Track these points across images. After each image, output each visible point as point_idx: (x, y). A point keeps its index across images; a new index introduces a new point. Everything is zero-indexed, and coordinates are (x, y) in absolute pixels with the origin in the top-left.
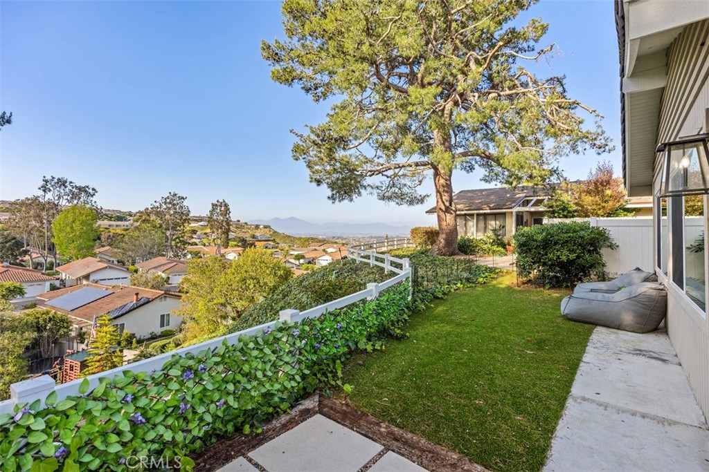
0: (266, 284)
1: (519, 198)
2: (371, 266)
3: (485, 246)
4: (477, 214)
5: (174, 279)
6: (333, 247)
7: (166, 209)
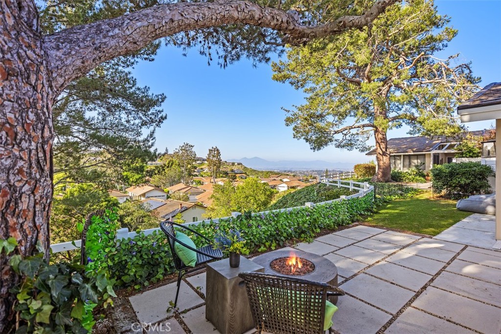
0: (259, 200)
1: (436, 143)
2: (339, 187)
3: (410, 176)
4: (404, 156)
5: (192, 198)
6: (287, 178)
7: (182, 153)
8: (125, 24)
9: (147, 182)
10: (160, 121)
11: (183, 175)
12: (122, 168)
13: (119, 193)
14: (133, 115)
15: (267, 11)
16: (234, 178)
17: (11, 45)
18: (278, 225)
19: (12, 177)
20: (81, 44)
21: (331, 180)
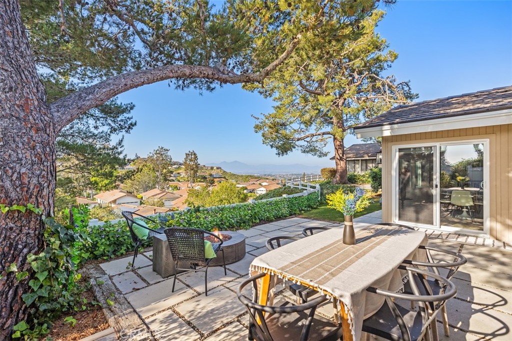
2: (300, 189)
3: (364, 179)
4: (362, 160)
5: (167, 203)
6: (266, 182)
7: (156, 157)
8: (96, 92)
9: (116, 187)
10: (129, 128)
11: (158, 180)
12: (90, 174)
13: (86, 200)
14: (101, 122)
15: (195, 69)
16: (212, 182)
17: (37, 116)
18: (223, 217)
19: (40, 179)
20: (71, 107)
21: (295, 183)
